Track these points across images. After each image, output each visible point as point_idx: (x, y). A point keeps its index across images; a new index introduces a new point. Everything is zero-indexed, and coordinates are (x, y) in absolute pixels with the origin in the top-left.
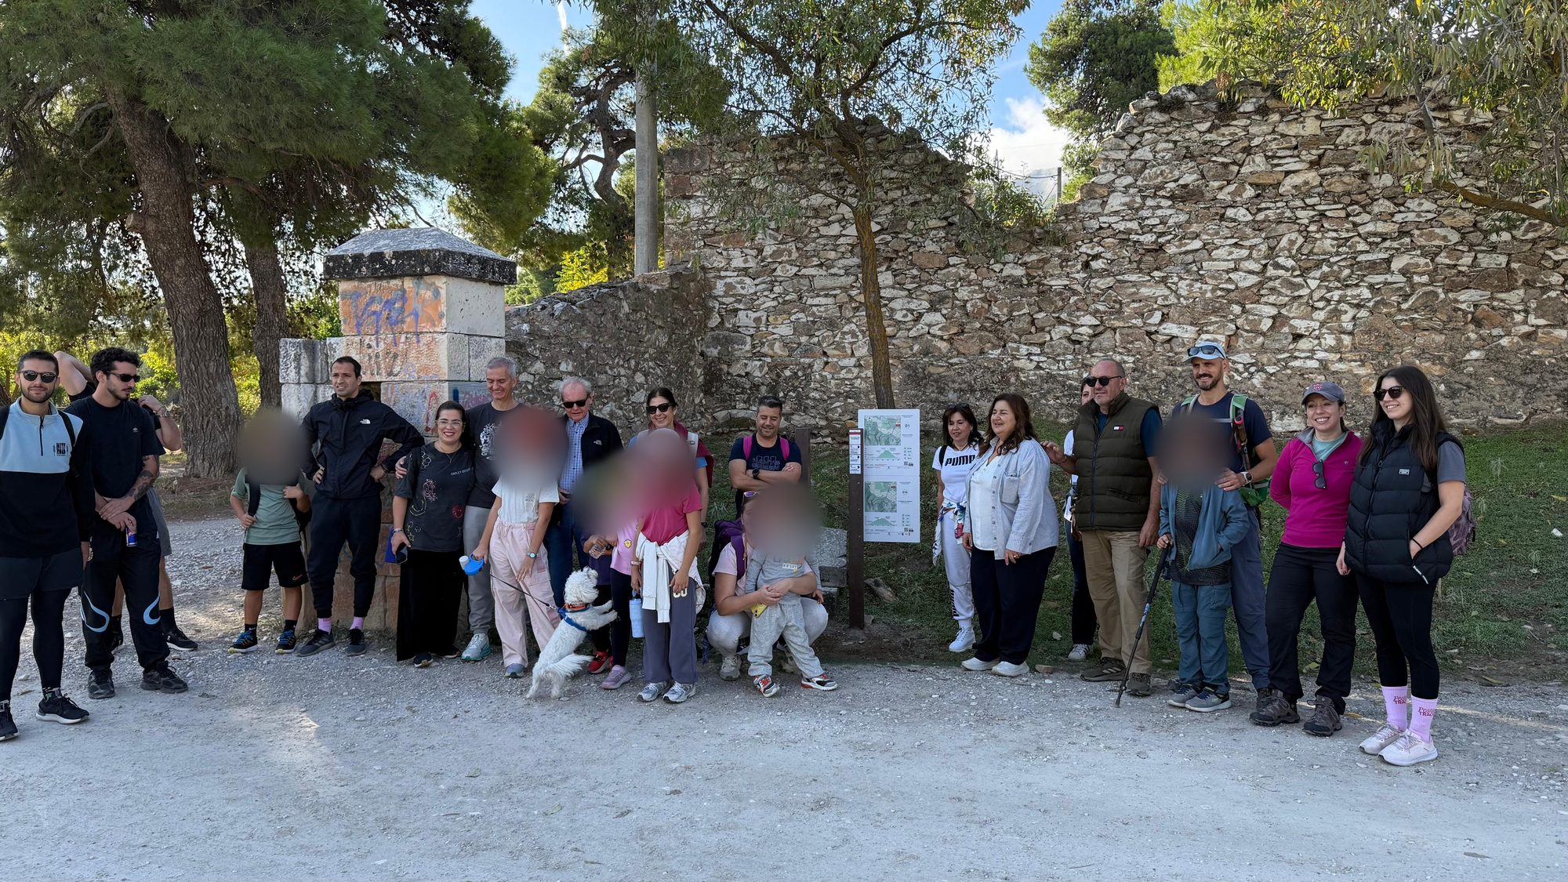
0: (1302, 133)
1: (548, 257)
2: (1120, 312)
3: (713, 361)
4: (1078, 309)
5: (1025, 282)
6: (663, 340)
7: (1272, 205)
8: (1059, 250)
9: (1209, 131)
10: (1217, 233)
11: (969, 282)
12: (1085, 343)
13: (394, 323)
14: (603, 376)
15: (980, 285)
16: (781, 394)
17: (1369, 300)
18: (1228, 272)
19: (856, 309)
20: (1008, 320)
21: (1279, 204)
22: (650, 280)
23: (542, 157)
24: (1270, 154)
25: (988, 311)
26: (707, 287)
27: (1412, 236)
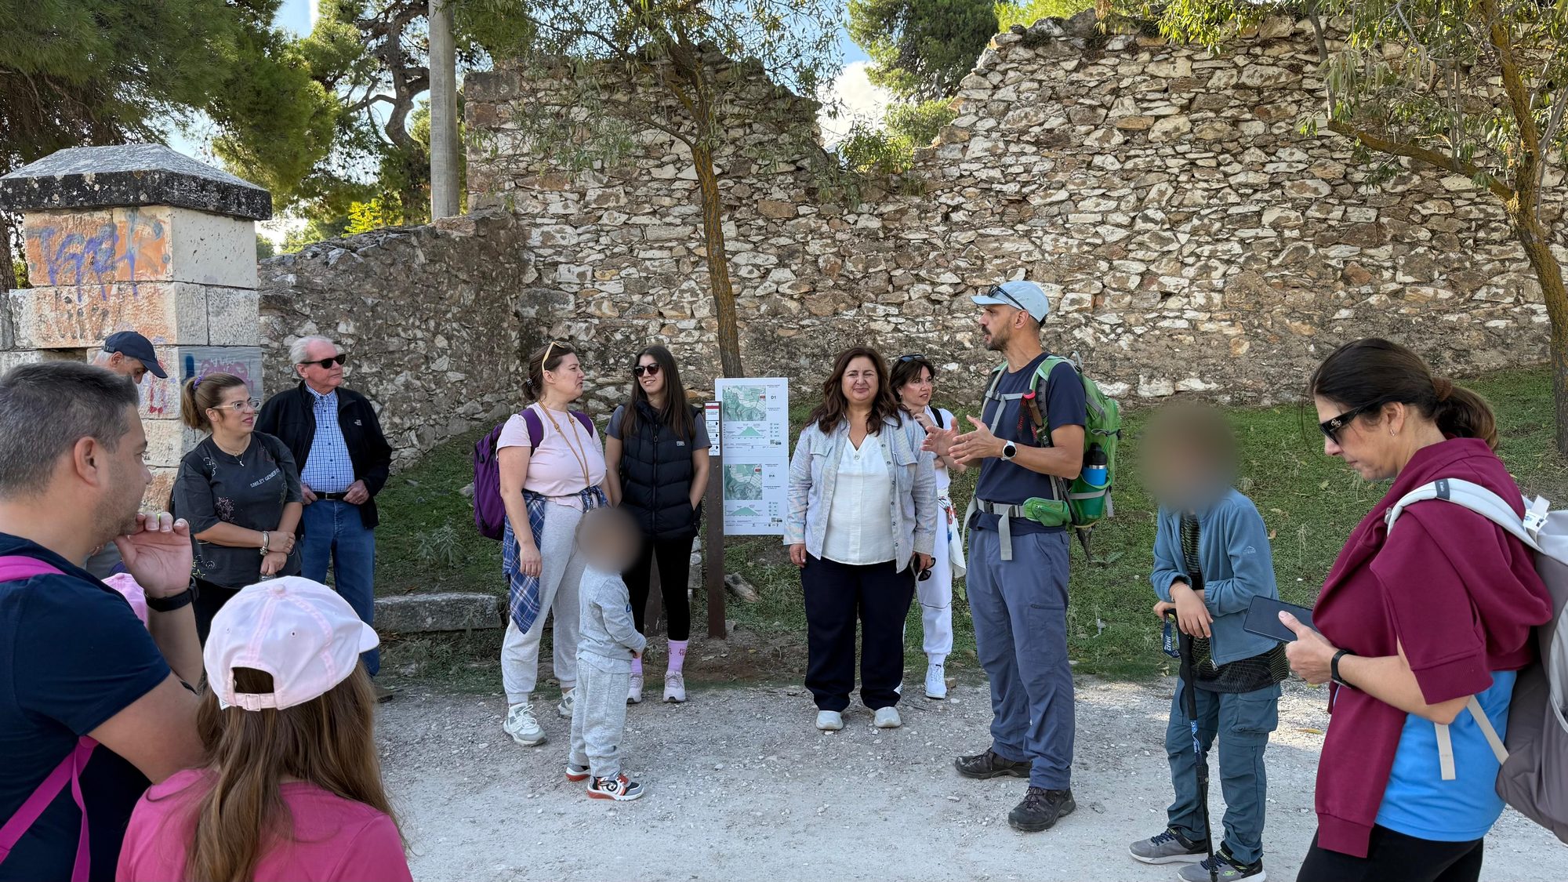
0: (1173, 74)
1: (333, 209)
2: (981, 269)
3: (530, 323)
4: (938, 266)
5: (881, 235)
6: (469, 297)
7: (1141, 152)
8: (917, 200)
9: (1076, 70)
10: (1084, 183)
11: (821, 234)
12: (945, 303)
13: (101, 270)
14: (395, 340)
15: (833, 238)
16: (612, 361)
17: (1240, 256)
18: (1094, 225)
19: (696, 264)
20: (864, 277)
21: (1149, 152)
22: (450, 226)
23: (323, 93)
24: (1139, 96)
25: (842, 267)
26: (520, 236)
27: (1283, 187)
